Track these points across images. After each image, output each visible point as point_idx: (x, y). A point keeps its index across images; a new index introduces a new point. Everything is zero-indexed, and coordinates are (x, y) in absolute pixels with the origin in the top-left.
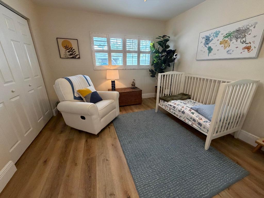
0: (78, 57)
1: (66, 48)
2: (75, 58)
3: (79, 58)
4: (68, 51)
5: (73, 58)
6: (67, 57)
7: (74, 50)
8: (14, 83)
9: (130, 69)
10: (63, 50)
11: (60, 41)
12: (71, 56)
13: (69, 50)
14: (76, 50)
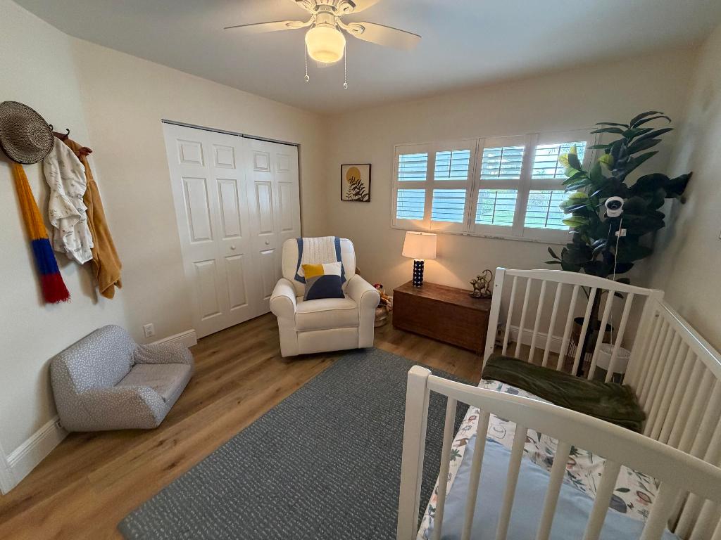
0: (366, 198)
1: (352, 181)
2: (362, 201)
3: (369, 201)
4: (353, 187)
5: (359, 200)
6: (350, 199)
7: (362, 184)
8: (240, 237)
9: (486, 237)
10: (347, 185)
11: (346, 169)
12: (357, 197)
13: (355, 186)
14: (366, 185)
